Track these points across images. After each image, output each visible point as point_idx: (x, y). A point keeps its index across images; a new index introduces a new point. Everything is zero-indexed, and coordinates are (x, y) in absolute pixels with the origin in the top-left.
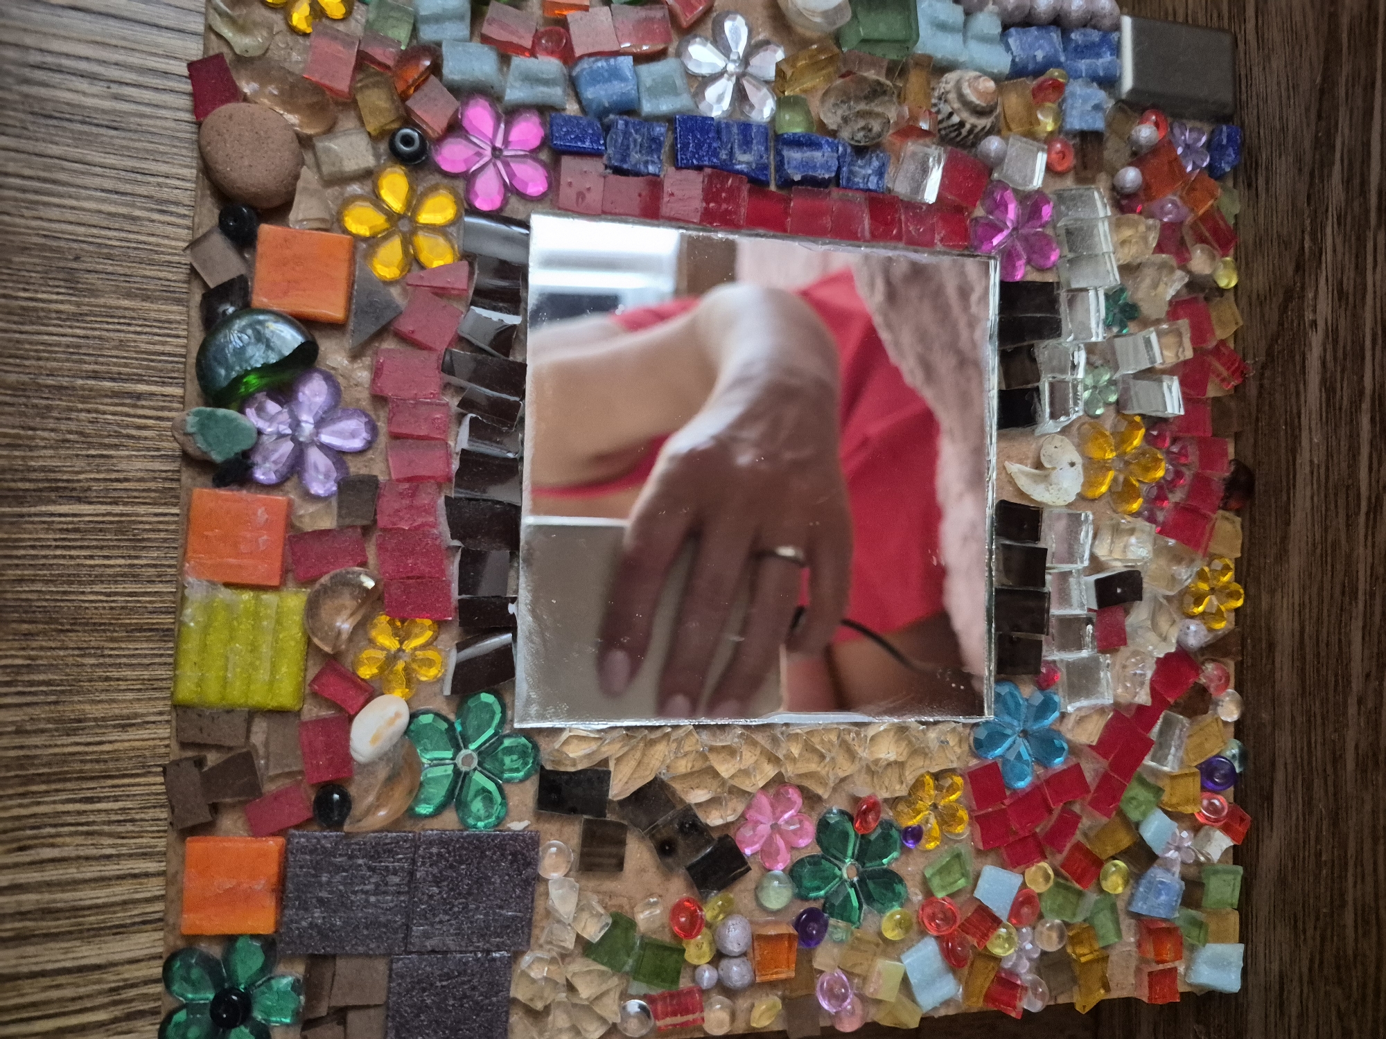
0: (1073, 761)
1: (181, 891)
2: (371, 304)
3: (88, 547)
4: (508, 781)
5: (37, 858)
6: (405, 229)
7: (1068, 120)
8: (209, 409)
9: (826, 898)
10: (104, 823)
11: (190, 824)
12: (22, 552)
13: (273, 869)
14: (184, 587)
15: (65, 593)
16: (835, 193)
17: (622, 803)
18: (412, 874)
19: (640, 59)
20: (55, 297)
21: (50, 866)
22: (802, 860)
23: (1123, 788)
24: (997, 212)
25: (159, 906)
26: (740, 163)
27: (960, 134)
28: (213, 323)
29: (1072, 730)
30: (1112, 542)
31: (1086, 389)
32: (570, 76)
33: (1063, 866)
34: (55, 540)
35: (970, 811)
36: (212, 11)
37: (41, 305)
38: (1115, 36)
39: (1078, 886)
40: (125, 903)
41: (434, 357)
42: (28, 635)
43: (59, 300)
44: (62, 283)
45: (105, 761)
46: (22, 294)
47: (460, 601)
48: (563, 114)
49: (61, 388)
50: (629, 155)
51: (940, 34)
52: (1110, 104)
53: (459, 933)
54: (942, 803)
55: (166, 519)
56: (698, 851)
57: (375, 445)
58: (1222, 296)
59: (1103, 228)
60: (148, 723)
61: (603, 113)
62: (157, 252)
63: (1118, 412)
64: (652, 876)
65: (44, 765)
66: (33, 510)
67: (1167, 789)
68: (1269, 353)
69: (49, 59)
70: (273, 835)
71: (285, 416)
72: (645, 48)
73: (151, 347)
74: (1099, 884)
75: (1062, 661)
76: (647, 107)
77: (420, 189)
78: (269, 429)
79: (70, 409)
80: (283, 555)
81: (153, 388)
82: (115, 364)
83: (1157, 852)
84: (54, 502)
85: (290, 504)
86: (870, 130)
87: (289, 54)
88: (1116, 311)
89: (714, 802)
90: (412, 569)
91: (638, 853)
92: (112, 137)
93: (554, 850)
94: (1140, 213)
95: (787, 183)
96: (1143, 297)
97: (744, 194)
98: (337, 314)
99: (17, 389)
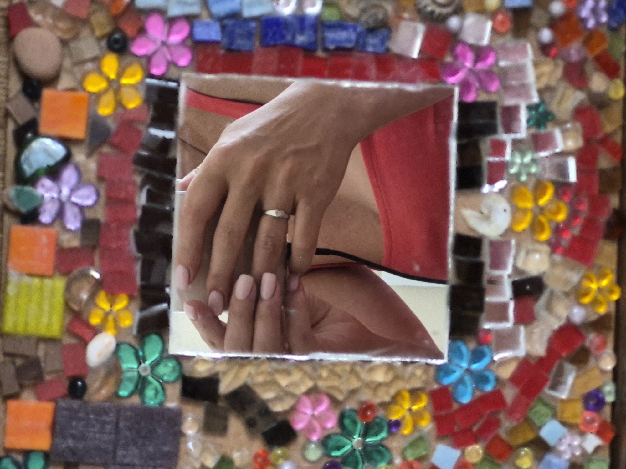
0: (497, 387)
1: (5, 427)
4: (167, 382)
6: (115, 87)
7: (506, 1)
8: (20, 187)
11: (8, 394)
13: (49, 417)
14: (6, 275)
16: (355, 55)
17: (227, 397)
18: (117, 424)
22: (328, 435)
23: (528, 405)
24: (459, 60)
26: (298, 41)
27: (433, 16)
28: (20, 142)
30: (526, 257)
35: (431, 413)
39: (499, 462)
41: (129, 156)
47: (141, 285)
50: (235, 41)
53: (141, 457)
54: (415, 408)
56: (268, 425)
57: (99, 203)
58: (611, 104)
61: (222, 18)
64: (243, 436)
67: (560, 409)
70: (50, 401)
74: (513, 462)
75: (493, 329)
76: (246, 13)
77: (124, 65)
78: (47, 195)
80: (55, 260)
83: (552, 445)
85: (57, 234)
86: (377, 16)
90: (117, 268)
91: (235, 425)
93: (190, 418)
95: (326, 50)
96: (554, 107)
97: (301, 58)
98: (81, 135)
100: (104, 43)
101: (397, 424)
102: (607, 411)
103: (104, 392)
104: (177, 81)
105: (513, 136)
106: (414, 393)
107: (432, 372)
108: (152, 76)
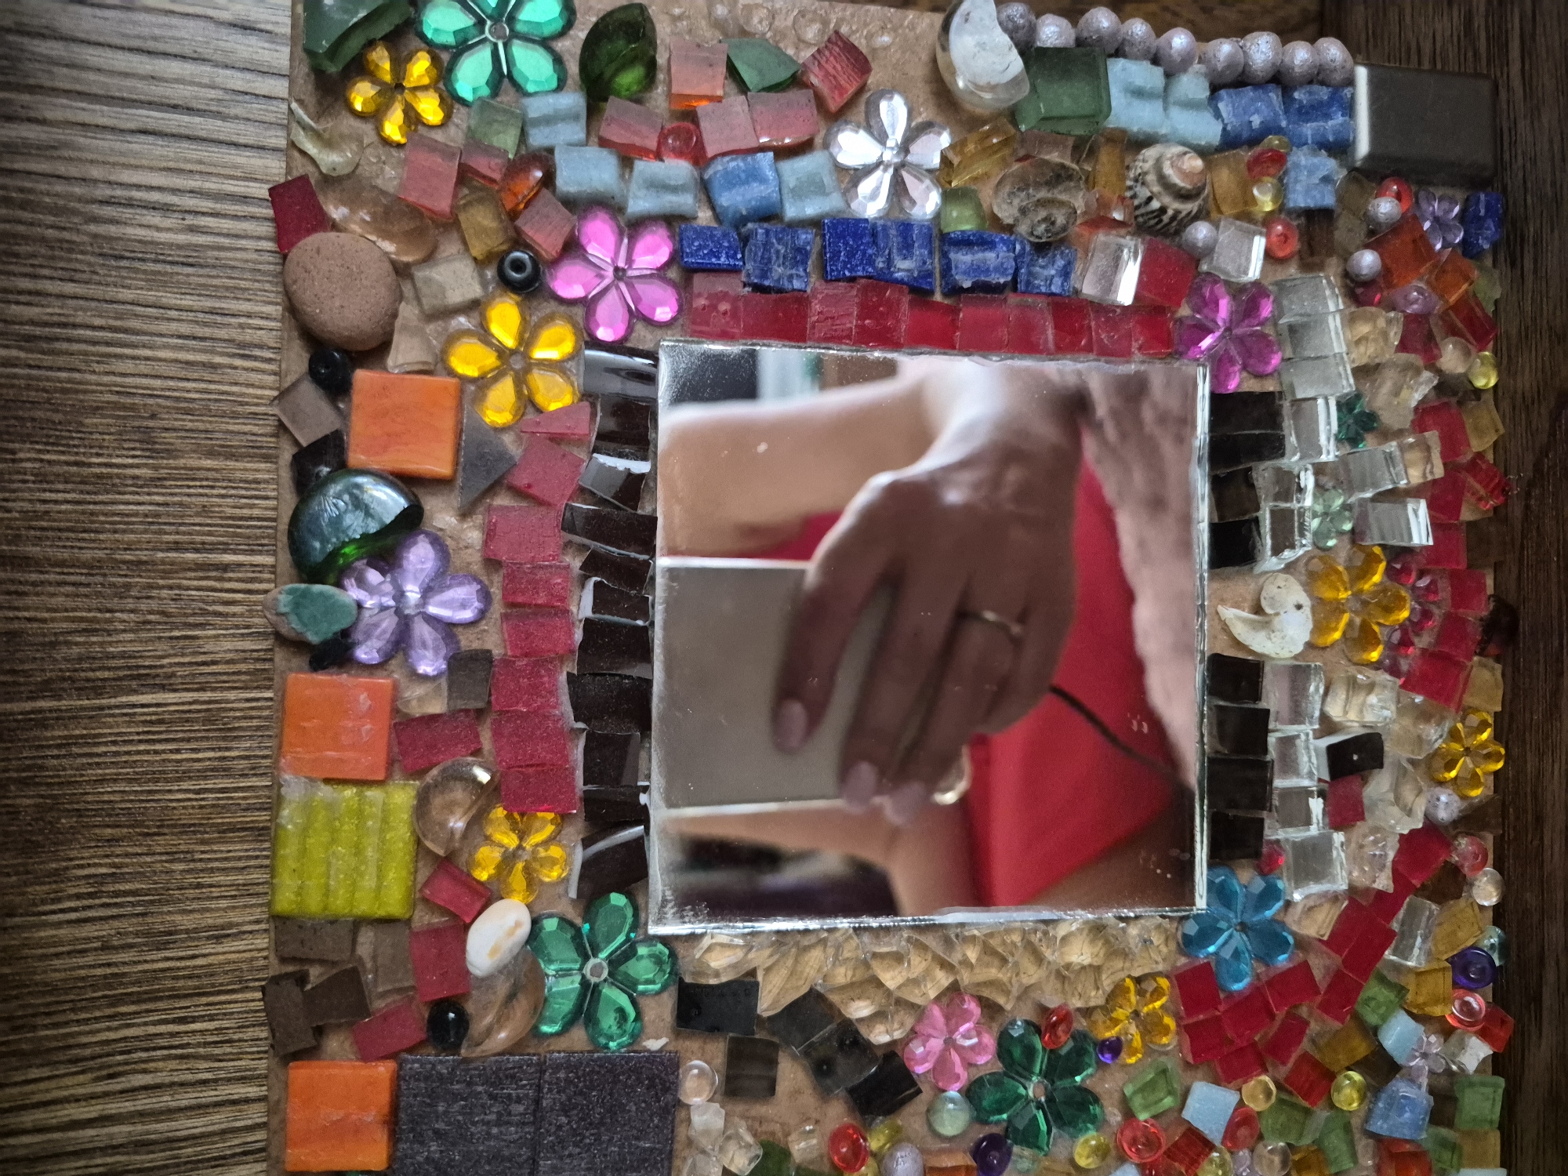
0: (1301, 956)
1: (284, 1121)
2: (482, 456)
3: (174, 740)
4: (643, 994)
5: (128, 1085)
6: (517, 367)
7: (1291, 196)
8: (303, 586)
9: (1009, 1120)
10: (199, 1045)
11: (292, 1049)
12: (104, 749)
13: (384, 1098)
14: (280, 786)
15: (150, 792)
16: (1013, 299)
17: (774, 1019)
19: (784, 153)
20: (130, 461)
21: (143, 1095)
22: (981, 1079)
23: (1360, 987)
24: (1206, 311)
25: (261, 1135)
26: (899, 270)
27: (1161, 221)
28: (306, 485)
29: (1299, 922)
30: (1347, 698)
31: (1315, 515)
32: (702, 179)
33: (1287, 1079)
34: (138, 734)
35: (1178, 1018)
36: (294, 125)
37: (116, 471)
38: (1347, 92)
39: (1306, 1104)
40: (223, 1132)
41: (553, 514)
42: (113, 841)
43: (133, 463)
44: (138, 445)
45: (199, 977)
46: (95, 460)
48: (695, 224)
49: (140, 563)
50: (770, 270)
51: (1137, 103)
52: (1342, 174)
54: (1145, 1010)
55: (259, 704)
56: (861, 1072)
57: (488, 615)
58: (1478, 399)
59: (1334, 323)
60: (244, 932)
61: (740, 221)
62: (241, 404)
63: (1353, 542)
64: (809, 1099)
65: (133, 984)
66: (113, 701)
67: (1412, 988)
68: (1537, 467)
69: (119, 192)
71: (388, 588)
72: (787, 141)
73: (238, 511)
74: (1330, 1099)
75: (1287, 840)
76: (791, 212)
77: (535, 318)
78: (369, 603)
79: (151, 587)
80: (389, 746)
81: (241, 558)
82: (199, 533)
83: (1400, 1061)
84: (135, 692)
85: (396, 687)
86: (1053, 223)
87: (382, 170)
88: (1351, 421)
89: (879, 1016)
90: (532, 756)
91: (791, 1073)
92: (188, 275)
93: (696, 1071)
94: (1379, 304)
95: (954, 291)
96: (1379, 406)
97: (905, 306)
98: (444, 469)
99: (92, 567)
100: (490, 273)
101: (1114, 1048)
103: (503, 1035)
104: (653, 356)
105: (1315, 460)
108: (598, 345)
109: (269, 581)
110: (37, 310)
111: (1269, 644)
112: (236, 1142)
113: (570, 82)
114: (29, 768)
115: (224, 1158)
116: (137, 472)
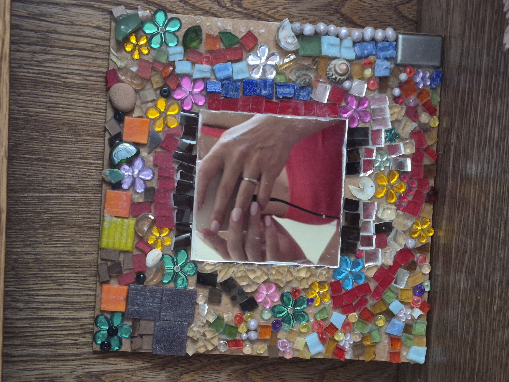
0: (366, 282)
2: (154, 139)
3: (78, 205)
4: (189, 275)
6: (164, 116)
7: (376, 73)
8: (112, 169)
9: (282, 317)
11: (103, 281)
13: (125, 294)
14: (104, 216)
15: (72, 217)
16: (294, 101)
17: (221, 284)
18: (162, 298)
19: (234, 62)
20: (70, 137)
22: (275, 306)
24: (349, 105)
25: (93, 304)
26: (263, 93)
27: (336, 81)
28: (112, 144)
29: (366, 272)
30: (383, 212)
31: (378, 161)
32: (212, 69)
33: (361, 314)
34: (70, 203)
35: (330, 294)
36: (111, 54)
37: (67, 139)
38: (395, 43)
39: (366, 322)
40: (85, 302)
41: (171, 154)
42: (63, 228)
44: (72, 133)
45: (80, 263)
46: (62, 136)
47: (176, 223)
48: (210, 80)
49: (72, 162)
50: (229, 93)
51: (332, 48)
52: (392, 66)
53: (174, 316)
54: (321, 292)
55: (98, 197)
56: (243, 300)
57: (154, 178)
58: (431, 130)
60: (91, 253)
61: (221, 80)
62: (96, 123)
64: (229, 306)
66: (65, 195)
67: (400, 294)
69: (69, 71)
70: (125, 285)
71: (131, 171)
74: (374, 322)
75: (364, 250)
77: (169, 104)
78: (126, 174)
79: (74, 168)
80: (130, 209)
81: (95, 161)
83: (395, 314)
84: (70, 193)
85: (132, 195)
86: (306, 81)
88: (391, 136)
89: (248, 285)
90: (164, 214)
91: (225, 299)
92: (85, 91)
93: (201, 296)
94: (400, 103)
95: (277, 98)
96: (400, 131)
97: (264, 103)
98: (145, 142)
99: (61, 162)
100: (158, 92)
101: (312, 300)
102: (426, 295)
103: (155, 281)
104: (198, 114)
105: (377, 146)
106: (321, 284)
107: (331, 272)
108: (184, 111)
109: (101, 167)
110: (51, 100)
111: (362, 196)
112: (88, 305)
113: (180, 43)
114: (46, 209)
115: (84, 308)
116: (71, 140)
